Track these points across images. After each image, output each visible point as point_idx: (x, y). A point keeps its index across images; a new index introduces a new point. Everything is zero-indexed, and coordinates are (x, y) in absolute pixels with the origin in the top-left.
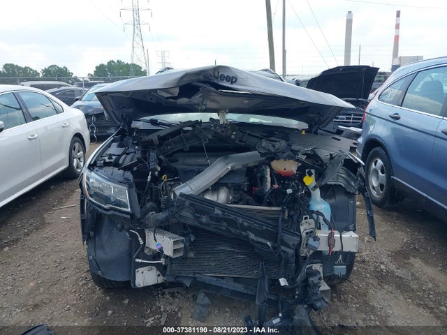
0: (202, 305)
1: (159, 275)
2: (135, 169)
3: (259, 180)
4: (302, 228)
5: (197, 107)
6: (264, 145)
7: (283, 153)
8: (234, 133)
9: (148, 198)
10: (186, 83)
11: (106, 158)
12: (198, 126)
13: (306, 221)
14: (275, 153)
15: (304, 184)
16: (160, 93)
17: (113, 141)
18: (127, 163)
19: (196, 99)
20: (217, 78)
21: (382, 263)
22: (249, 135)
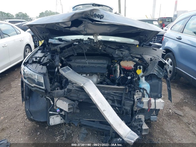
0: (83, 134)
1: (62, 119)
2: (48, 65)
3: (113, 71)
4: (135, 97)
5: (81, 32)
6: (117, 53)
7: (127, 57)
8: (101, 46)
9: (56, 80)
10: (75, 19)
11: (34, 59)
12: (81, 42)
13: (138, 93)
14: (122, 57)
15: (136, 74)
16: (61, 25)
17: (39, 50)
18: (45, 61)
19: (81, 28)
20: (92, 16)
21: (170, 109)
22: (109, 47)
